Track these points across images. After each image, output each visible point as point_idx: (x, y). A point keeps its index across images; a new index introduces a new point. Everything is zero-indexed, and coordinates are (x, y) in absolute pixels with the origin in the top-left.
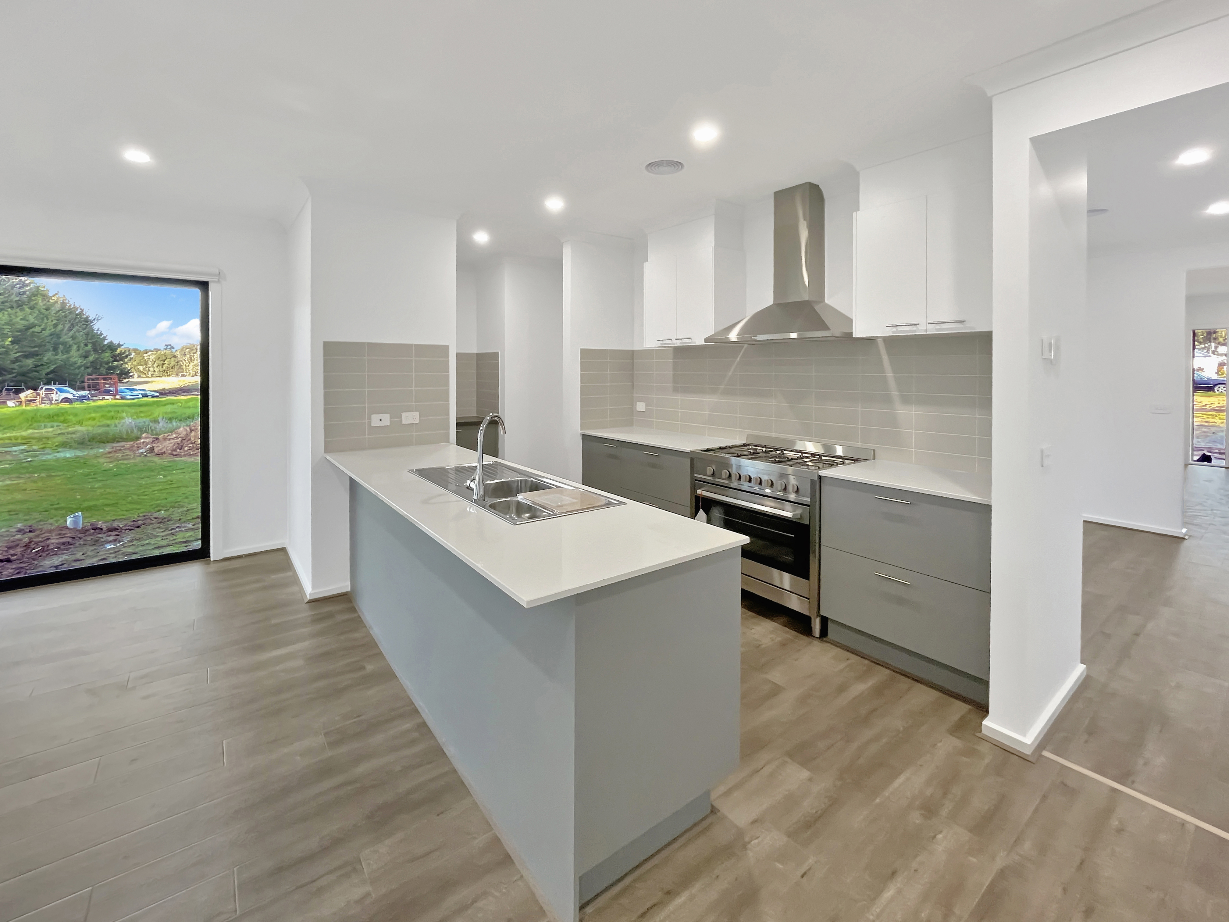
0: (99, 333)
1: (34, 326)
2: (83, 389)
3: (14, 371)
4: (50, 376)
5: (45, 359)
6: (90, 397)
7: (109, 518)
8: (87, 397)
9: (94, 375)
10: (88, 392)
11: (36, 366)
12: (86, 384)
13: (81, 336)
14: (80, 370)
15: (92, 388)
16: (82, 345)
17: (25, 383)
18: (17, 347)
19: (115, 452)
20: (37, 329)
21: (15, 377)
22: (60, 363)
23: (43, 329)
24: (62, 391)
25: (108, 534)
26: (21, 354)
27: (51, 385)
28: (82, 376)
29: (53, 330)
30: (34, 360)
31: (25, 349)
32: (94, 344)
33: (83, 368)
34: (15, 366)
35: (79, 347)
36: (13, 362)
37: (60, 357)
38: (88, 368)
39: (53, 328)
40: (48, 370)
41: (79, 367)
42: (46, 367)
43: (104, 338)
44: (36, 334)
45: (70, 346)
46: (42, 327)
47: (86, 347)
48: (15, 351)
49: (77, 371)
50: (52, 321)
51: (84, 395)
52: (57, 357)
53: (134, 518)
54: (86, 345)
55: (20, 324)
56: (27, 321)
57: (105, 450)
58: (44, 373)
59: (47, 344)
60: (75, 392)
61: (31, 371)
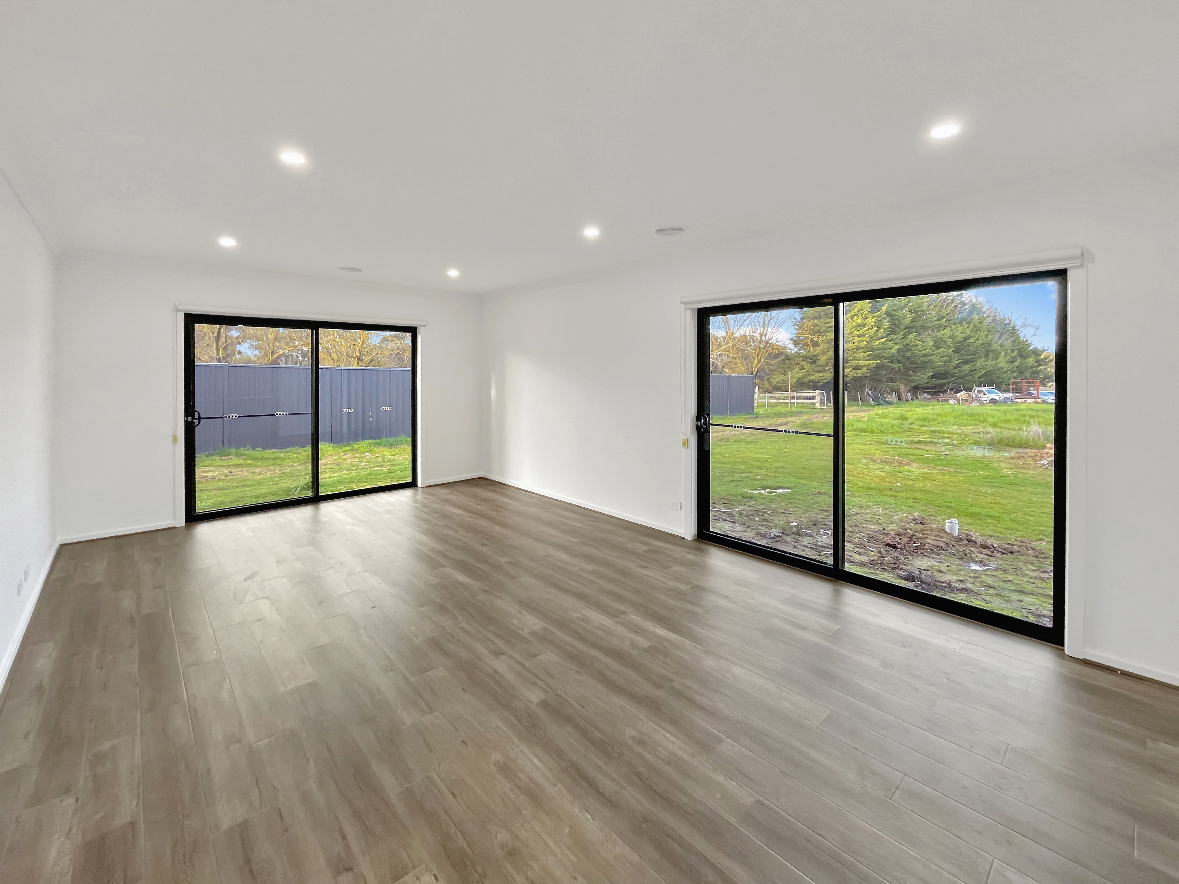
0: (1025, 339)
1: (970, 337)
2: (1008, 391)
3: (955, 375)
4: (982, 379)
5: (978, 364)
6: (1013, 399)
7: (988, 532)
8: (1011, 399)
9: (1019, 379)
10: (1011, 395)
11: (971, 371)
12: (1011, 387)
13: (1008, 343)
14: (1007, 374)
15: (1015, 391)
16: (1009, 351)
17: (964, 384)
18: (957, 355)
19: (1018, 458)
20: (972, 340)
21: (956, 379)
22: (989, 368)
23: (977, 340)
24: (990, 393)
25: (980, 550)
26: (959, 361)
27: (982, 387)
28: (1009, 379)
29: (984, 340)
30: (969, 366)
31: (963, 357)
32: (1019, 351)
33: (1009, 372)
34: (956, 371)
35: (1006, 353)
36: (955, 368)
37: (990, 363)
38: (1014, 372)
39: (985, 338)
40: (980, 375)
41: (1006, 372)
42: (978, 372)
43: (1029, 345)
44: (971, 344)
45: (1000, 353)
46: (976, 338)
47: (1013, 354)
48: (956, 359)
49: (1005, 375)
50: (984, 332)
51: (1008, 397)
52: (987, 363)
53: (1010, 541)
54: (1013, 352)
55: (960, 336)
56: (965, 333)
57: (1010, 454)
58: (977, 376)
59: (980, 352)
60: (1000, 394)
61: (967, 375)
